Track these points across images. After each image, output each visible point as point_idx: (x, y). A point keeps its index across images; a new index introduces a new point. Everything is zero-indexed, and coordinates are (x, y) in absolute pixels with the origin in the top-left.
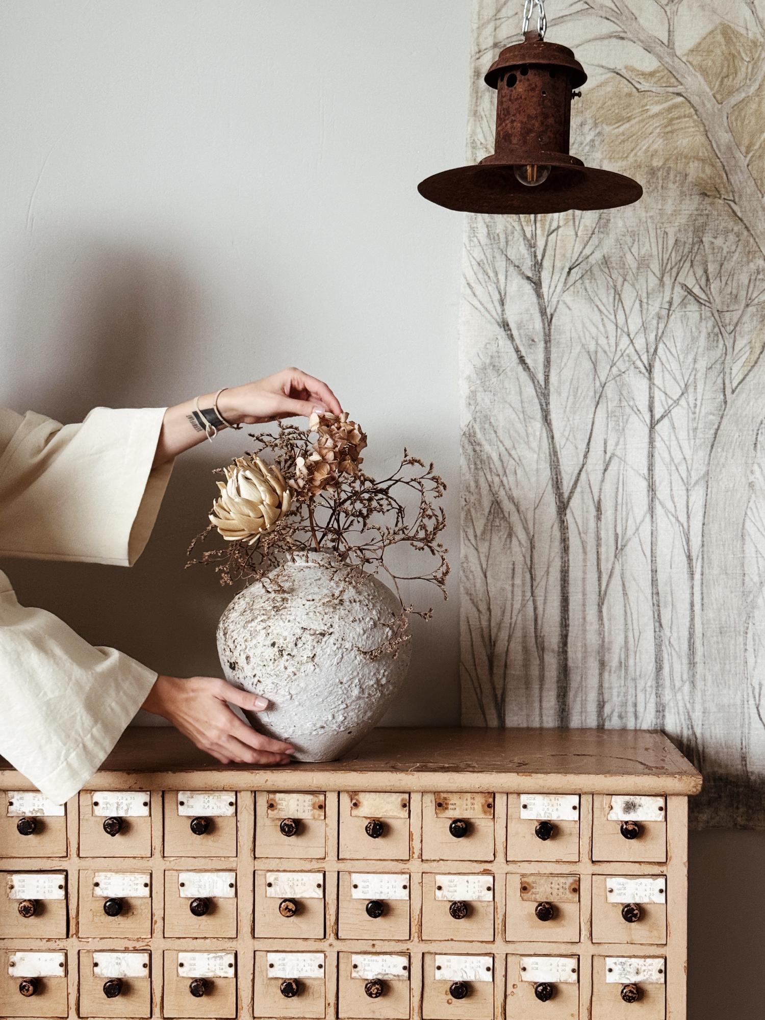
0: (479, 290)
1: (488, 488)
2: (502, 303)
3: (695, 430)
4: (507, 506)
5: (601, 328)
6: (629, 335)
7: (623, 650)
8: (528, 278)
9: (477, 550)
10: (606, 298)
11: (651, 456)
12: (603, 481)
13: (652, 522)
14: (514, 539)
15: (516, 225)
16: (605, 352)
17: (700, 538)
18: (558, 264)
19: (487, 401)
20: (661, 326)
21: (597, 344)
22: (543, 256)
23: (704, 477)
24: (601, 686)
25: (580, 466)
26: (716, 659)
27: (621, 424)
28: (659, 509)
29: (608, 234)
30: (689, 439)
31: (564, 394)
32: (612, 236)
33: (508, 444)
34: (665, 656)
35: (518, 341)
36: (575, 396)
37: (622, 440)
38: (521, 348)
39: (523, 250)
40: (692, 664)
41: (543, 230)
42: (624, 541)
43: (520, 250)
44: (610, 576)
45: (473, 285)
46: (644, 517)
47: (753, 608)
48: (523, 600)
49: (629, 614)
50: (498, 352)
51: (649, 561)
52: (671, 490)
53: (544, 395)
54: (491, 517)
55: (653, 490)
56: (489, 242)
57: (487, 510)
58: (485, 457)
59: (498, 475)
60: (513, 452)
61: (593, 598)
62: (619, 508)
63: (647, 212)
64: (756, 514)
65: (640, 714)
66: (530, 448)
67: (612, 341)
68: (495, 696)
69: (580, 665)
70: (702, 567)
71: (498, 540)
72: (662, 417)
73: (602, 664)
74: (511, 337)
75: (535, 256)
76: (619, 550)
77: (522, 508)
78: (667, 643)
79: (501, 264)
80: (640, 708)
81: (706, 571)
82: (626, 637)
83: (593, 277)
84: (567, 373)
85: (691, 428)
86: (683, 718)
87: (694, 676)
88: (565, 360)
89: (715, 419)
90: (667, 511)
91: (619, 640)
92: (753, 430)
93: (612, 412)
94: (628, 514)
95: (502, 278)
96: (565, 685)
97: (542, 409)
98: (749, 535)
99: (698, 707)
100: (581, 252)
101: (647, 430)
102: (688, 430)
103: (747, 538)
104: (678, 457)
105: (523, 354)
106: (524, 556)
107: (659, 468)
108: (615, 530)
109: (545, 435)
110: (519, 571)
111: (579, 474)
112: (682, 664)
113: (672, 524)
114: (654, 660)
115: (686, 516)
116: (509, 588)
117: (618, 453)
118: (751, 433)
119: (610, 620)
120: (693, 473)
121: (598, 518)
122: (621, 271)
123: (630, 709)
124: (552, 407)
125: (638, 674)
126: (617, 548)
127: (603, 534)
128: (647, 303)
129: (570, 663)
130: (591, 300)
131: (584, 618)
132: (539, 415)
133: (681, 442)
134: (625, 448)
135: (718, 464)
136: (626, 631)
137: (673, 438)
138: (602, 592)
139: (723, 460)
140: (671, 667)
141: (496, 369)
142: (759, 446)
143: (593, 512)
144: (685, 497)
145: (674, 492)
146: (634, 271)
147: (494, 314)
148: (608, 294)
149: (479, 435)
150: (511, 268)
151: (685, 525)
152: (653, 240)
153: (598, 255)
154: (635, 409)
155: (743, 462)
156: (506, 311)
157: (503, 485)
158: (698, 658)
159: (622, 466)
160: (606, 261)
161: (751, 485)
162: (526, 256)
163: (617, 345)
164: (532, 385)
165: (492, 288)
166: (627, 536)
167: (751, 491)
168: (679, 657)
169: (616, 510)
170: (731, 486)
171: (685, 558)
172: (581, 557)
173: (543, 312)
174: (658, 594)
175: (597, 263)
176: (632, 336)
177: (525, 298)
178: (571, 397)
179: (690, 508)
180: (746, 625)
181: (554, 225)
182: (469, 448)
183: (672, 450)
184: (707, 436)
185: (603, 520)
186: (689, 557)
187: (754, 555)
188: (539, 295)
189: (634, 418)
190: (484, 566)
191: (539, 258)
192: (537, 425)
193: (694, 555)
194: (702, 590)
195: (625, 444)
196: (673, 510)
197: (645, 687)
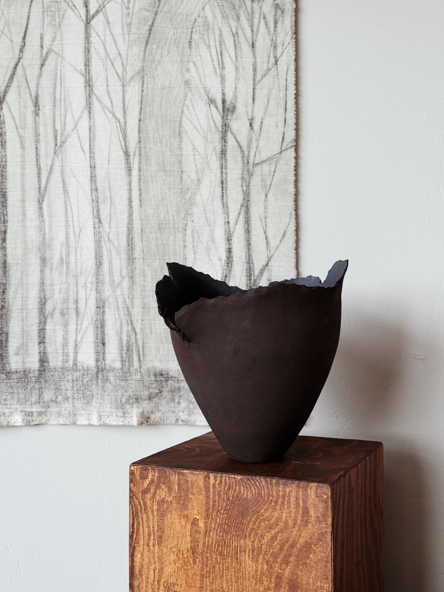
3: (129, 25)
7: (64, 247)
11: (87, 51)
12: (40, 76)
13: (90, 118)
17: (136, 134)
23: (139, 73)
24: (42, 283)
25: (16, 60)
26: (154, 256)
27: (57, 20)
28: (96, 105)
30: (123, 35)
34: (105, 252)
37: (59, 35)
40: (131, 260)
42: (64, 138)
44: (50, 173)
46: (82, 112)
47: (192, 205)
49: (69, 211)
51: (88, 157)
52: (107, 86)
55: (89, 86)
61: (32, 195)
62: (58, 103)
64: (193, 112)
65: (81, 311)
69: (20, 262)
70: (140, 163)
72: (97, 12)
73: (43, 261)
76: (59, 146)
78: (106, 239)
80: (82, 304)
81: (144, 167)
82: (67, 234)
85: (124, 23)
86: (122, 313)
87: (133, 271)
89: (149, 15)
90: (104, 107)
91: (60, 237)
92: (187, 28)
93: (48, 7)
94: (66, 110)
96: (4, 282)
98: (186, 133)
99: (137, 302)
101: (83, 26)
102: (122, 26)
103: (184, 135)
104: (113, 52)
107: (95, 63)
108: (54, 126)
111: (15, 68)
112: (121, 259)
113: (109, 120)
114: (94, 256)
115: (122, 112)
117: (55, 48)
118: (185, 31)
119: (50, 216)
120: (128, 68)
121: (37, 114)
123: (72, 306)
125: (79, 270)
126: (56, 145)
127: (41, 131)
129: (9, 260)
131: (24, 215)
133: (115, 37)
134: (62, 44)
135: (153, 60)
136: (67, 227)
137: (108, 32)
138: (42, 189)
139: (158, 57)
140: (111, 263)
142: (193, 44)
143: (31, 107)
144: (121, 93)
145: (110, 88)
151: (122, 120)
154: (71, 4)
155: (179, 60)
158: (137, 254)
159: (59, 61)
161: (187, 83)
166: (66, 133)
167: (187, 89)
168: (119, 253)
169: (54, 106)
170: (167, 83)
171: (122, 154)
172: (19, 152)
174: (97, 190)
179: (126, 104)
180: (185, 222)
183: (107, 45)
184: (141, 31)
185: (41, 115)
186: (127, 154)
187: (192, 153)
189: (70, 14)
193: (131, 151)
194: (140, 186)
195: (62, 40)
196: (109, 106)
197: (86, 283)
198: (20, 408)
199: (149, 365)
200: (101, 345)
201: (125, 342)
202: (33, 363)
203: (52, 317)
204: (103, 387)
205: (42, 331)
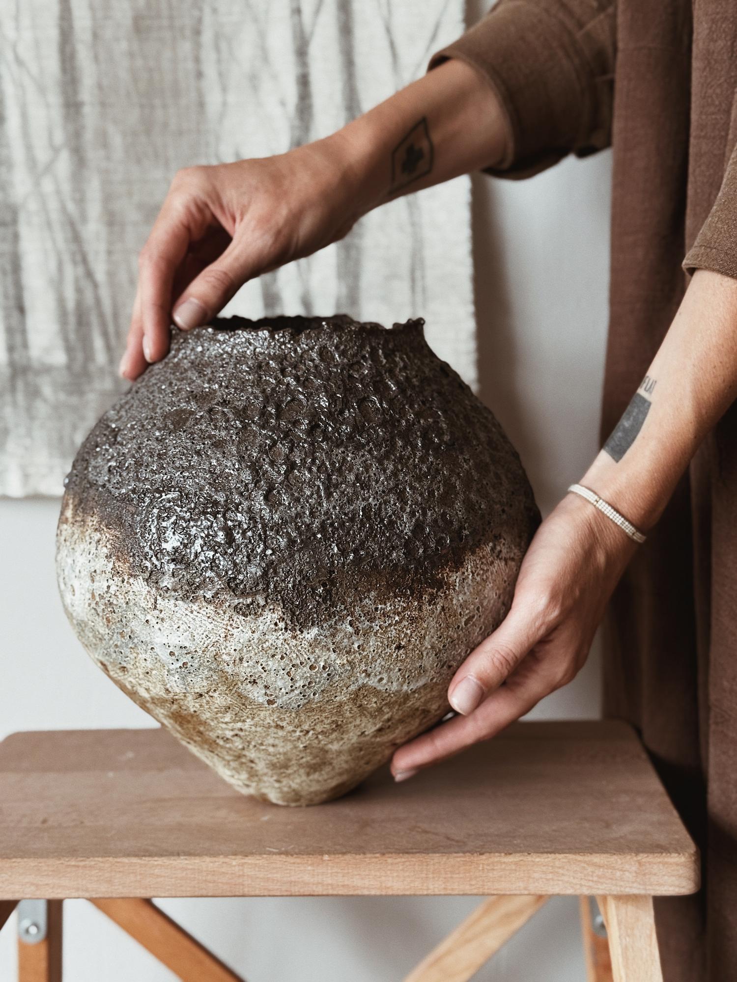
201: (71, 305)
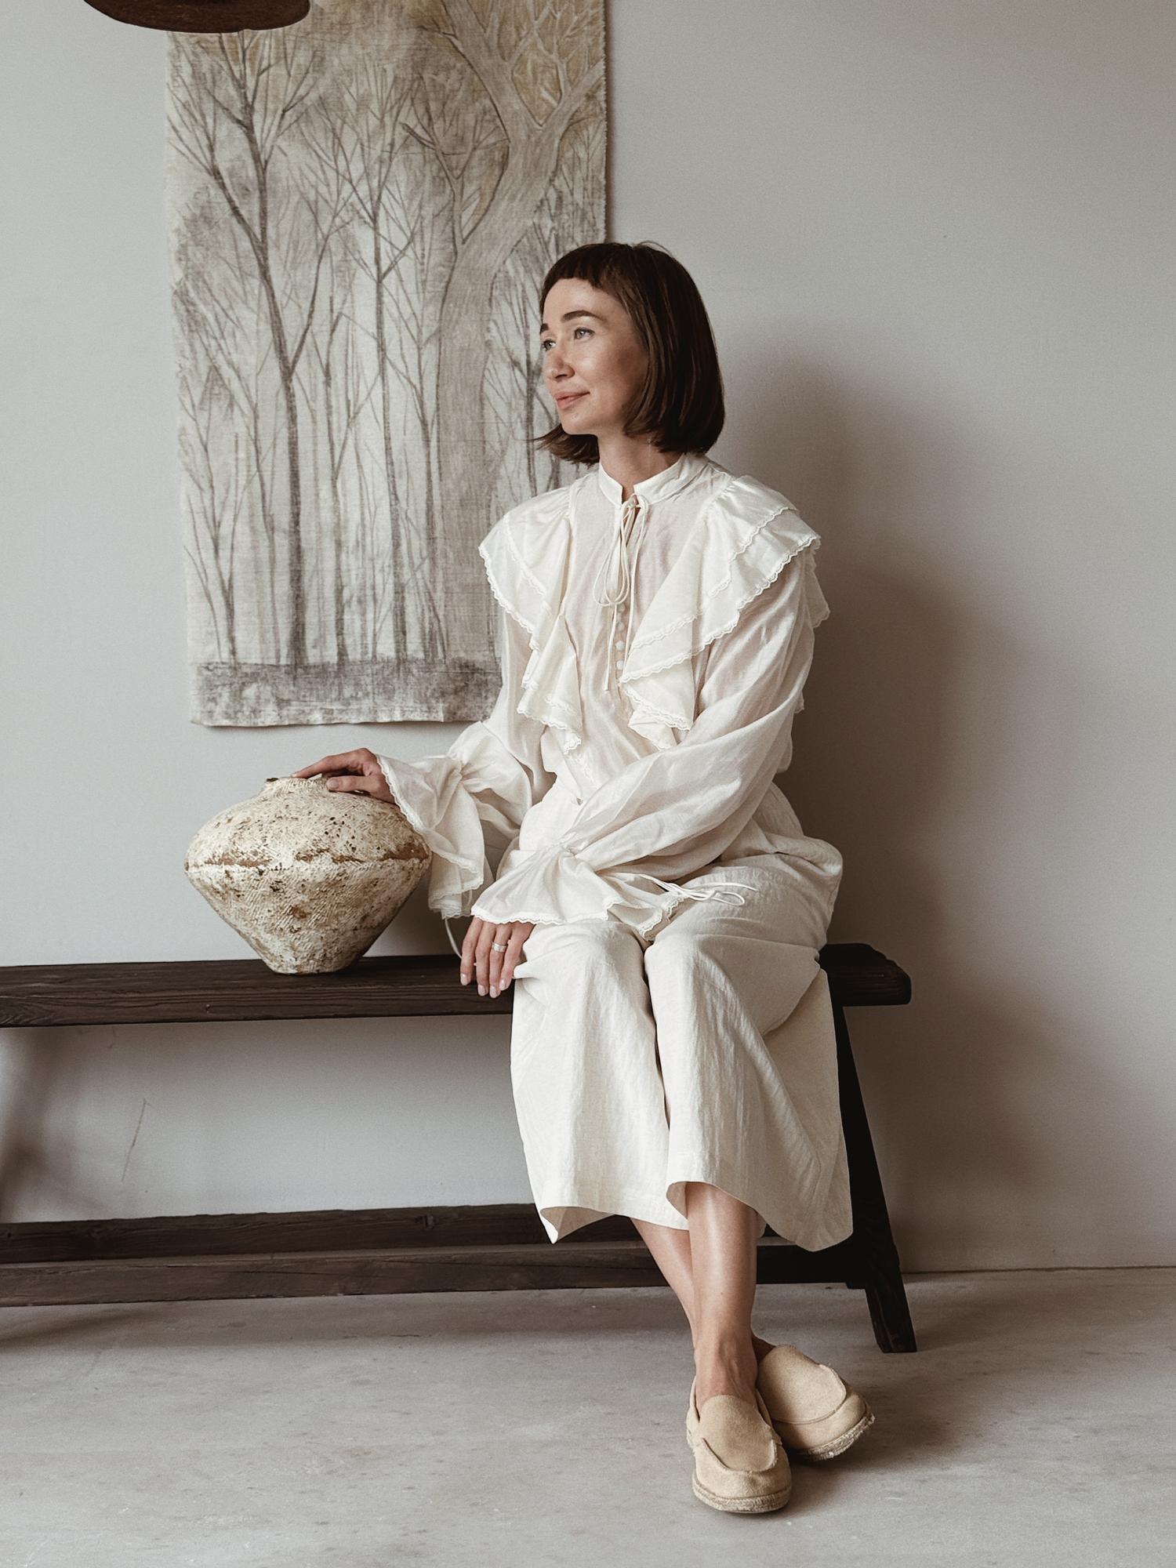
0: (185, 134)
1: (204, 352)
2: (211, 148)
3: (424, 282)
4: (227, 372)
5: (320, 173)
6: (351, 182)
7: (360, 527)
8: (239, 122)
9: (195, 420)
10: (324, 142)
11: (379, 312)
12: (330, 342)
13: (384, 385)
14: (236, 409)
15: (222, 63)
16: (326, 201)
17: (434, 401)
18: (271, 106)
19: (199, 255)
20: (384, 170)
21: (317, 192)
22: (254, 98)
23: (435, 334)
24: (338, 569)
25: (305, 327)
26: (457, 535)
27: (348, 280)
28: (390, 371)
29: (323, 73)
30: (418, 293)
31: (284, 248)
32: (328, 75)
33: (225, 304)
34: (402, 531)
35: (230, 191)
36: (295, 250)
37: (349, 297)
38: (235, 198)
39: (233, 92)
40: (431, 540)
41: (252, 71)
42: (357, 408)
43: (227, 91)
44: (344, 447)
45: (178, 128)
46: (376, 379)
47: (495, 478)
48: (248, 476)
49: (364, 488)
50: (209, 202)
51: (382, 427)
52: (402, 349)
53: (261, 248)
54: (209, 384)
55: (382, 350)
56: (194, 82)
57: (204, 378)
58: (199, 318)
59: (215, 338)
60: (230, 313)
61: (325, 472)
62: (350, 371)
63: (363, 48)
64: (494, 376)
65: (379, 597)
66: (249, 308)
67: (334, 188)
68: (222, 582)
69: (315, 546)
70: (438, 433)
71: (218, 409)
72: (389, 270)
73: (339, 545)
74: (223, 186)
75: (246, 98)
76: (352, 418)
77: (243, 374)
78: (404, 517)
79: (208, 106)
80: (379, 591)
81: (443, 437)
82: (362, 514)
83: (309, 121)
84: (285, 226)
85: (419, 280)
86: (423, 599)
87: (434, 552)
88: (282, 211)
89: (445, 271)
90: (398, 372)
91: (354, 518)
92: (487, 284)
93: (339, 267)
94: (358, 377)
95: (210, 121)
96: (298, 568)
97: (260, 264)
98: (488, 398)
99: (440, 586)
100: (295, 93)
101: (374, 285)
102: (417, 284)
103: (486, 402)
104: (407, 312)
105: (237, 204)
106: (247, 427)
107: (389, 327)
108: (347, 397)
109: (264, 293)
110: (242, 444)
111: (304, 336)
112: (420, 539)
113: (404, 387)
114: (390, 537)
115: (418, 377)
116: (232, 462)
117: (345, 311)
118: (485, 287)
119: (345, 495)
120: (424, 330)
121: (328, 383)
122: (339, 113)
123: (369, 592)
124: (271, 262)
125: (375, 553)
126: (349, 416)
127: (333, 403)
128: (369, 147)
129: (303, 545)
130: (309, 145)
131: (317, 495)
132: (257, 272)
133: (409, 296)
134: (353, 307)
135: (451, 320)
136: (362, 506)
137: (401, 291)
138: (336, 466)
139: (455, 317)
140: (409, 543)
141: (208, 220)
142: (494, 301)
143: (321, 378)
144: (417, 357)
145: (405, 351)
146: (354, 112)
147: (203, 160)
148: (327, 138)
149: (192, 294)
150: (220, 111)
151: (418, 386)
152: (372, 79)
153: (313, 96)
154: (361, 262)
155: (478, 319)
156: (217, 158)
157: (221, 349)
158: (438, 533)
159: (350, 326)
160: (322, 102)
161: (488, 344)
162: (236, 97)
163: (339, 193)
164: (247, 238)
165: (199, 132)
166: (360, 402)
167: (488, 351)
168: (418, 532)
169: (346, 374)
170: (466, 345)
171: (418, 422)
172: (310, 427)
173: (256, 158)
174: (392, 464)
175: (313, 105)
176: (354, 183)
177: (237, 143)
178: (291, 253)
179: (422, 368)
180: (488, 497)
181: (265, 64)
182: (182, 309)
183: (400, 305)
184: (437, 289)
185: (332, 386)
186: (424, 423)
187: (494, 420)
188: (252, 140)
189: (361, 273)
190: (204, 439)
191: (250, 99)
192: (255, 282)
193: (429, 419)
194: (439, 458)
195: (353, 302)
196: (404, 371)
197: (383, 567)
198: (320, 705)
199: (454, 655)
200: (401, 635)
201: (427, 630)
202: (331, 656)
203: (350, 606)
204: (405, 680)
205: (339, 622)
